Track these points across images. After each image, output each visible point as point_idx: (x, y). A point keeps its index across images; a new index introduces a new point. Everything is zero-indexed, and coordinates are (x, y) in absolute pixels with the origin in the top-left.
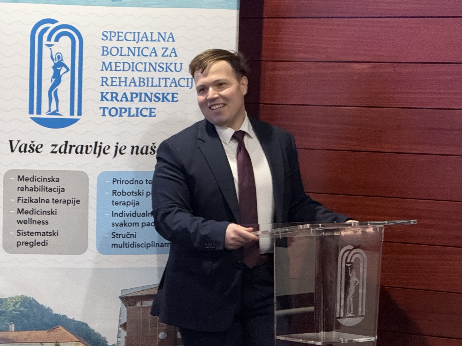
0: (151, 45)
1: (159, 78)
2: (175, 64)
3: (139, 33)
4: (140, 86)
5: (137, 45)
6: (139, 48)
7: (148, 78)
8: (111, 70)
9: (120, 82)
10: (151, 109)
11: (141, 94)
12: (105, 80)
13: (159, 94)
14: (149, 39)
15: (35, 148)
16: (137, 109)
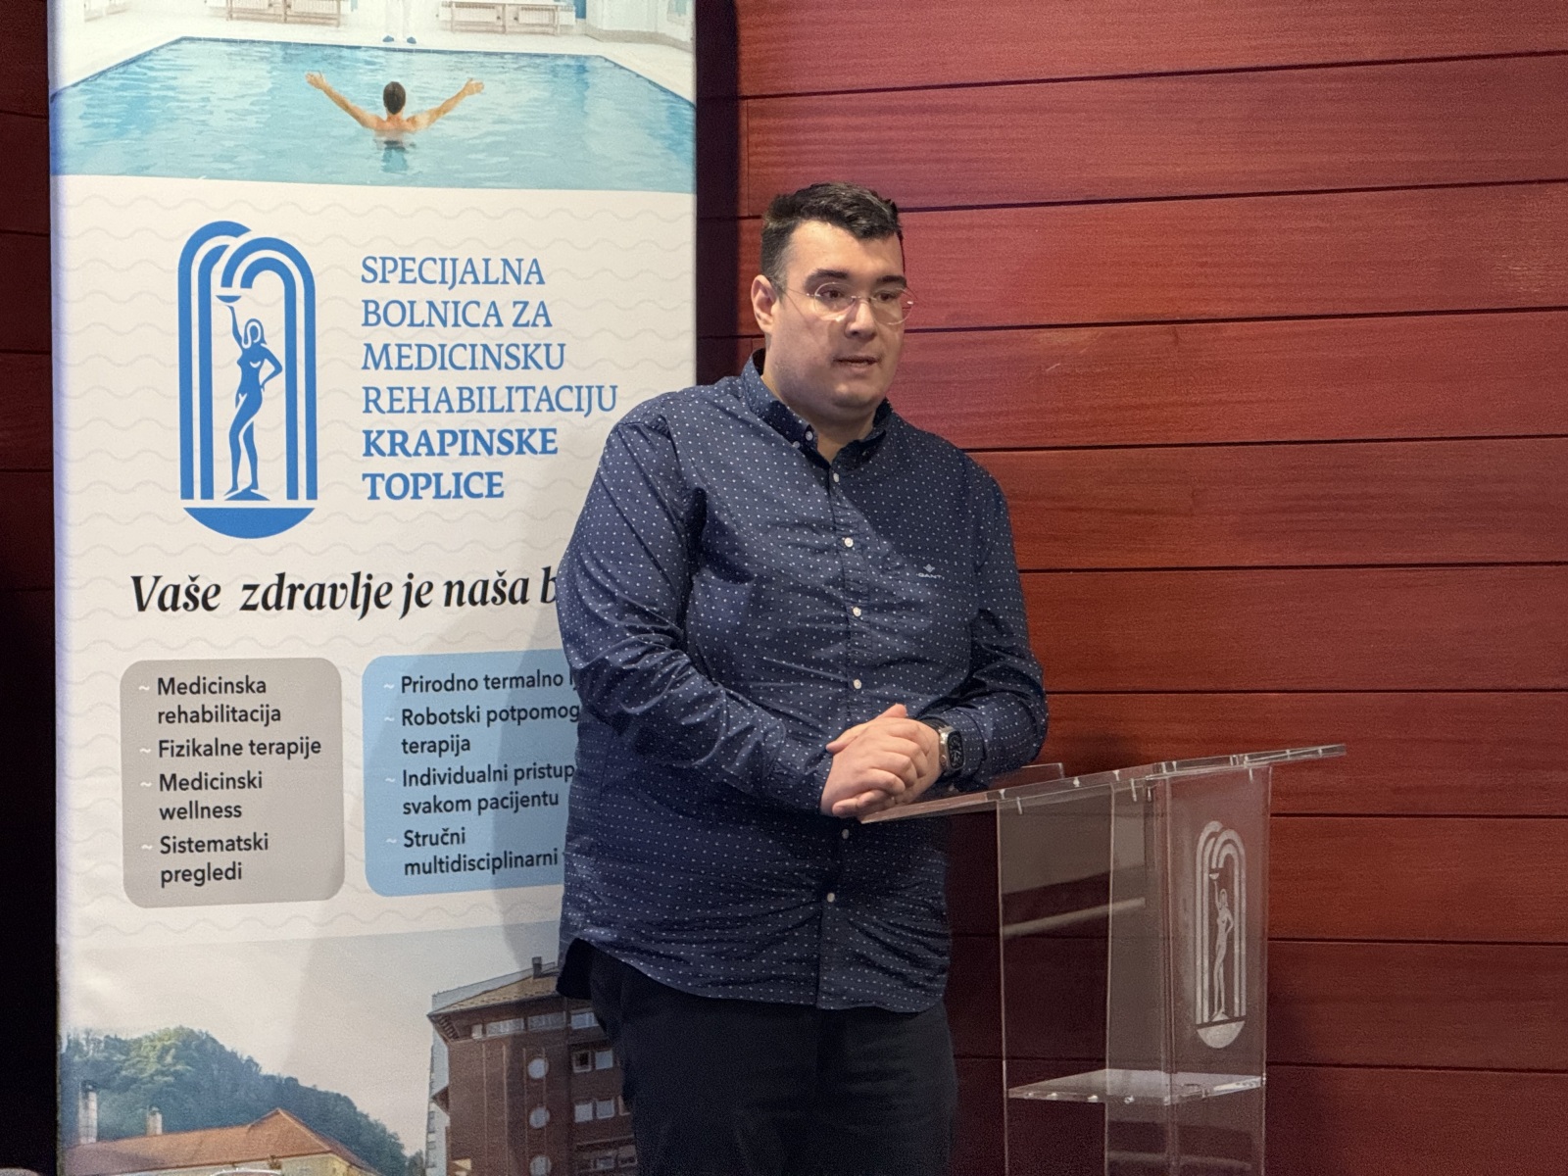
0: (485, 294)
1: (510, 389)
2: (548, 346)
3: (454, 261)
4: (461, 410)
5: (451, 296)
6: (456, 304)
7: (481, 389)
8: (389, 367)
9: (412, 400)
10: (490, 475)
11: (464, 433)
12: (373, 395)
13: (510, 432)
14: (482, 278)
15: (199, 596)
16: (457, 476)
